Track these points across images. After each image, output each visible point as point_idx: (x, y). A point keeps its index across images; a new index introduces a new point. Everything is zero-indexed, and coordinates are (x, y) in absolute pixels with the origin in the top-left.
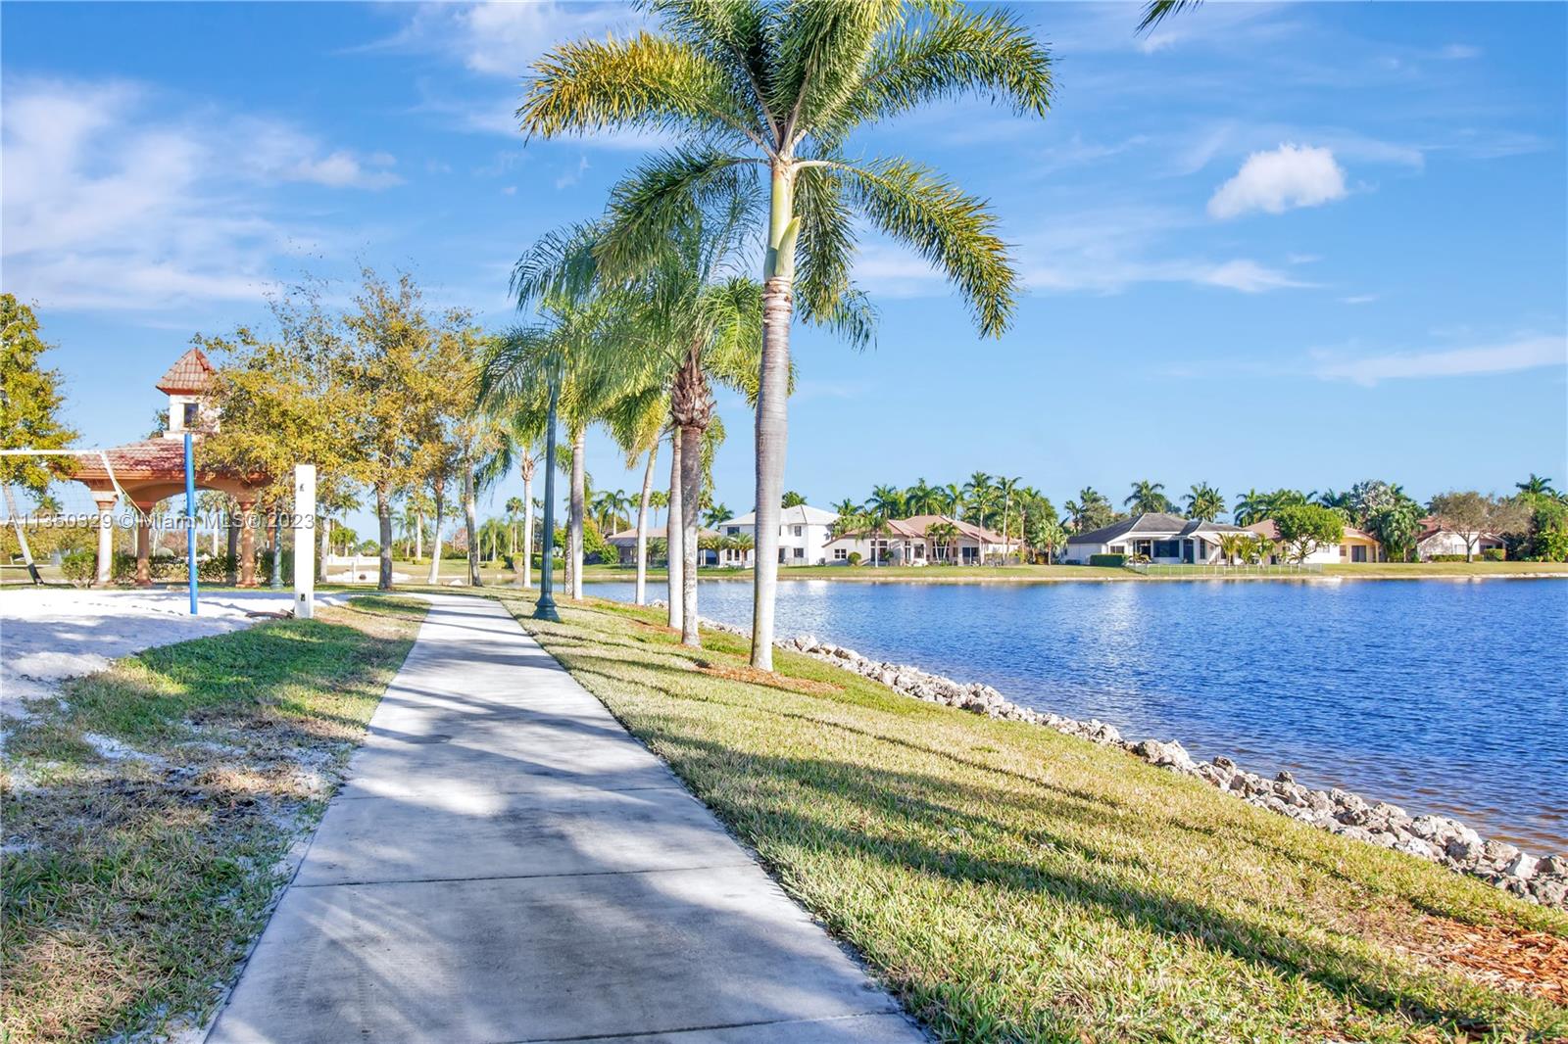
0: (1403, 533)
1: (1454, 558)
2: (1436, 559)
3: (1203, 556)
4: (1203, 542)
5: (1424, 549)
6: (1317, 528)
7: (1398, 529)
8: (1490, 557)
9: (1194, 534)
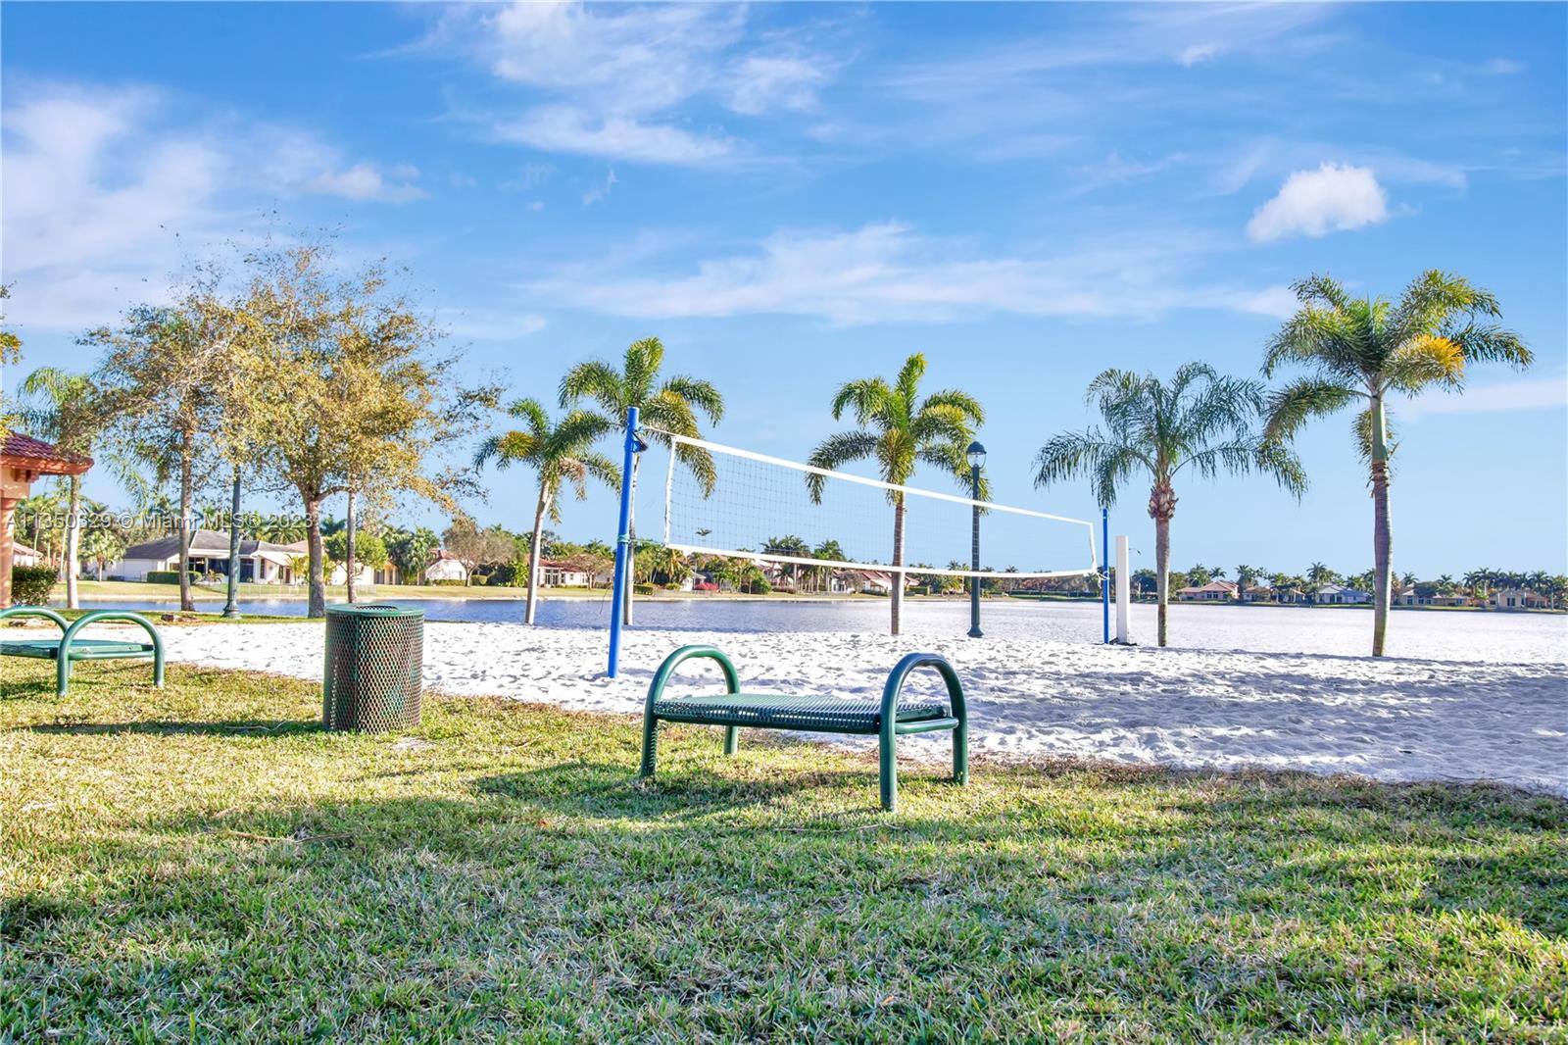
0: (420, 560)
1: (451, 582)
2: (438, 583)
3: (262, 576)
4: (263, 561)
5: (431, 573)
6: (368, 552)
7: (415, 556)
8: (475, 582)
9: (255, 554)
